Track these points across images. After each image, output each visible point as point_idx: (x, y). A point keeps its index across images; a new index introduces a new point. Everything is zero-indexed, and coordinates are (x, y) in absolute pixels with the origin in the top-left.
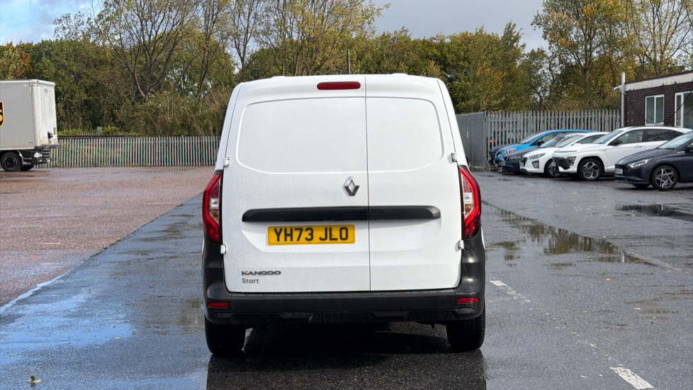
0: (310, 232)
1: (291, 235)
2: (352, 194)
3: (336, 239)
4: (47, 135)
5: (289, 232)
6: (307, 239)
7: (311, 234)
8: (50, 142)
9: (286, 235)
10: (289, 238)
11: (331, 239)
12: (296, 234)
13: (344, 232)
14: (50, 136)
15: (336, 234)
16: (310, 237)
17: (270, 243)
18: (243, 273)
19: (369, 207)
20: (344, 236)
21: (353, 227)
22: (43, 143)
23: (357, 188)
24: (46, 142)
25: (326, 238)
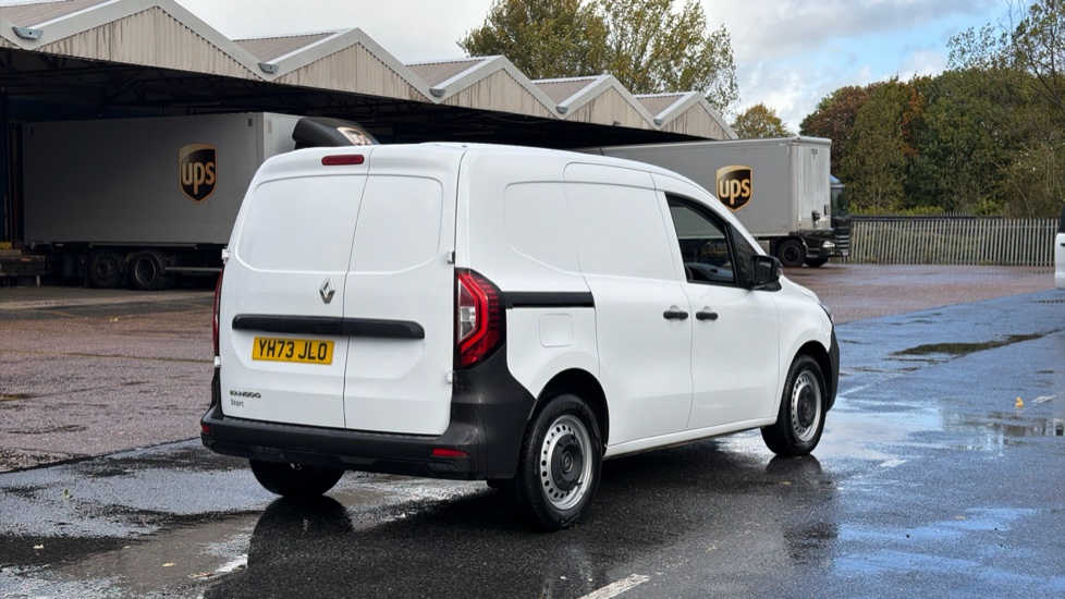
0: (291, 346)
1: (273, 349)
2: (327, 301)
3: (314, 358)
4: (810, 216)
5: (272, 345)
6: (287, 356)
7: (292, 350)
8: (815, 225)
9: (269, 349)
10: (271, 352)
11: (310, 358)
12: (278, 347)
13: (323, 348)
14: (815, 217)
15: (314, 352)
16: (289, 353)
17: (254, 358)
18: (231, 393)
19: (343, 319)
20: (322, 355)
21: (333, 343)
22: (802, 227)
23: (331, 293)
24: (808, 226)
25: (304, 357)
